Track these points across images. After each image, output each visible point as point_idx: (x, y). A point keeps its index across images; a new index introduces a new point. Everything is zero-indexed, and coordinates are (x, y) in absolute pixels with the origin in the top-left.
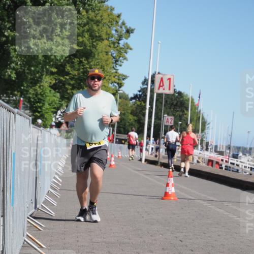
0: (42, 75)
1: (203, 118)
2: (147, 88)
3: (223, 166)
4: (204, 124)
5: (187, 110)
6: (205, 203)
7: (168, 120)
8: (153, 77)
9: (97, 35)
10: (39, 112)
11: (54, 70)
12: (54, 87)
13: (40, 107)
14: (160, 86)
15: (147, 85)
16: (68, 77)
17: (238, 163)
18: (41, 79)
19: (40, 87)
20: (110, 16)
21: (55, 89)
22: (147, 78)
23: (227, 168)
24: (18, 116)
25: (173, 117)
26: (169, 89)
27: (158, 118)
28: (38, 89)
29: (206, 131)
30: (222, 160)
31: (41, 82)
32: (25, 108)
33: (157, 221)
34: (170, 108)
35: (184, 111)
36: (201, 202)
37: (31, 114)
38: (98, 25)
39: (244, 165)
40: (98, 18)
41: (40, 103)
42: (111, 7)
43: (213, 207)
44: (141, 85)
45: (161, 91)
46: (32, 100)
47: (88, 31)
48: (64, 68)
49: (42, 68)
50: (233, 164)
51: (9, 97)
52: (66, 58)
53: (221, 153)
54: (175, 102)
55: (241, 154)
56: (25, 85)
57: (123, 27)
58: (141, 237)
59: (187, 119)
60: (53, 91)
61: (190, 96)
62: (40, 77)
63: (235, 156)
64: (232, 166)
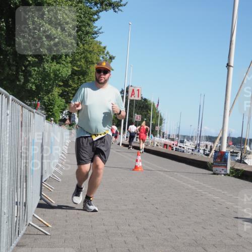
0: (53, 87)
1: (161, 116)
3: (174, 148)
4: (161, 120)
5: (150, 111)
8: (127, 88)
9: (90, 60)
10: (51, 112)
11: (61, 84)
12: (61, 95)
13: (52, 109)
14: (132, 95)
15: (123, 94)
16: (70, 89)
17: (184, 146)
18: (53, 89)
19: (51, 95)
20: (99, 48)
21: (61, 97)
22: (124, 89)
23: (177, 150)
24: (36, 114)
25: (140, 116)
26: (138, 97)
27: (131, 116)
28: (50, 97)
29: (163, 125)
30: (173, 144)
31: (52, 91)
32: (42, 109)
33: (130, 185)
34: (139, 110)
35: (148, 112)
36: (159, 172)
37: (45, 113)
38: (90, 54)
39: (188, 147)
40: (91, 49)
41: (52, 105)
42: (100, 42)
43: (167, 176)
45: (133, 98)
46: (47, 104)
47: (84, 58)
48: (68, 82)
49: (53, 82)
51: (31, 102)
52: (69, 76)
53: (173, 140)
54: (142, 106)
55: (185, 140)
56: (42, 94)
57: (108, 55)
58: (119, 196)
59: (150, 116)
60: (60, 98)
61: (152, 101)
62: (52, 88)
63: (182, 142)
64: (179, 148)
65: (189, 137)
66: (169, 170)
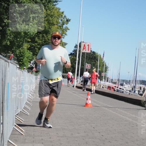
0: (23, 43)
1: (106, 65)
2: (77, 50)
3: (116, 90)
4: (106, 68)
5: (98, 61)
6: (106, 109)
7: (88, 66)
8: (80, 44)
9: (52, 22)
10: (21, 62)
11: (30, 40)
12: (29, 49)
13: (22, 59)
14: (84, 49)
15: (77, 48)
16: (36, 44)
17: (123, 88)
18: (23, 45)
19: (22, 49)
20: (58, 13)
21: (30, 50)
22: (77, 44)
23: (118, 91)
24: (10, 64)
25: (90, 65)
26: (88, 50)
27: (83, 65)
28: (21, 50)
29: (107, 72)
30: (115, 87)
32: (15, 60)
33: (82, 118)
34: (89, 60)
35: (96, 62)
36: (105, 108)
37: (17, 63)
38: (52, 18)
39: (126, 89)
40: (52, 14)
41: (22, 57)
42: (59, 8)
43: (110, 111)
44: (74, 48)
45: (84, 51)
46: (18, 55)
47: (47, 20)
48: (35, 39)
49: (23, 39)
50: (121, 88)
51: (6, 54)
52: (35, 34)
53: (115, 83)
54: (91, 57)
55: (125, 84)
56: (14, 48)
57: (65, 18)
58: (73, 126)
59: (97, 65)
60: (28, 51)
61: (99, 54)
63: (122, 85)
64: (120, 90)
65: (127, 81)
66: (112, 107)
